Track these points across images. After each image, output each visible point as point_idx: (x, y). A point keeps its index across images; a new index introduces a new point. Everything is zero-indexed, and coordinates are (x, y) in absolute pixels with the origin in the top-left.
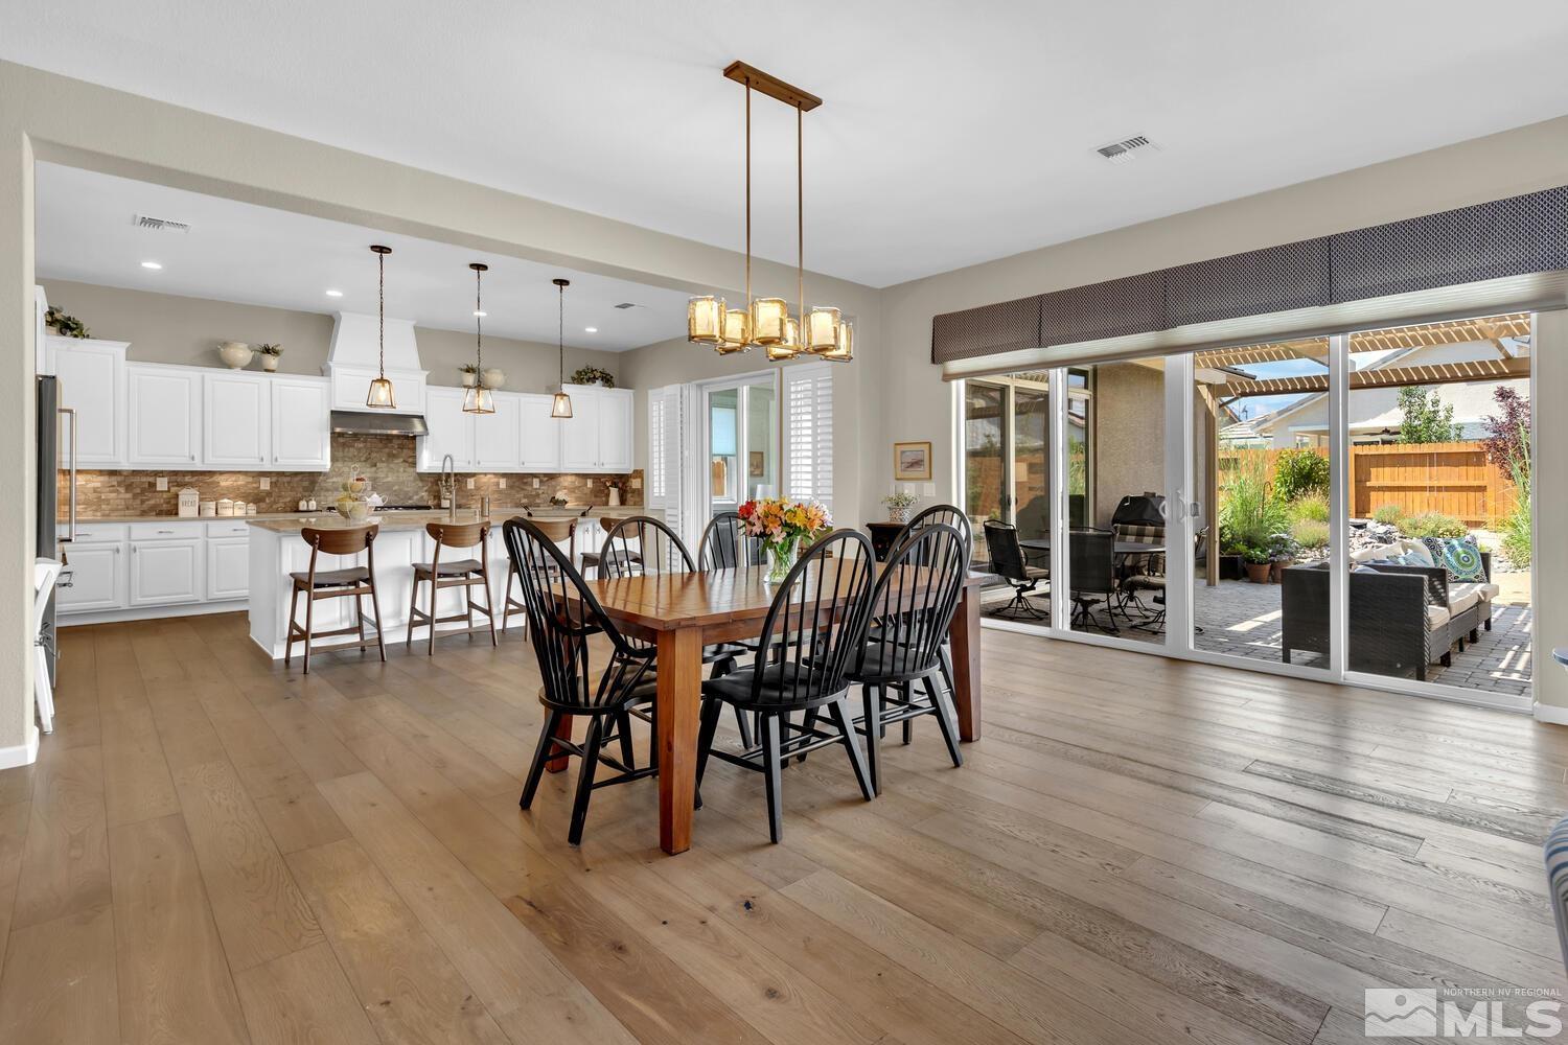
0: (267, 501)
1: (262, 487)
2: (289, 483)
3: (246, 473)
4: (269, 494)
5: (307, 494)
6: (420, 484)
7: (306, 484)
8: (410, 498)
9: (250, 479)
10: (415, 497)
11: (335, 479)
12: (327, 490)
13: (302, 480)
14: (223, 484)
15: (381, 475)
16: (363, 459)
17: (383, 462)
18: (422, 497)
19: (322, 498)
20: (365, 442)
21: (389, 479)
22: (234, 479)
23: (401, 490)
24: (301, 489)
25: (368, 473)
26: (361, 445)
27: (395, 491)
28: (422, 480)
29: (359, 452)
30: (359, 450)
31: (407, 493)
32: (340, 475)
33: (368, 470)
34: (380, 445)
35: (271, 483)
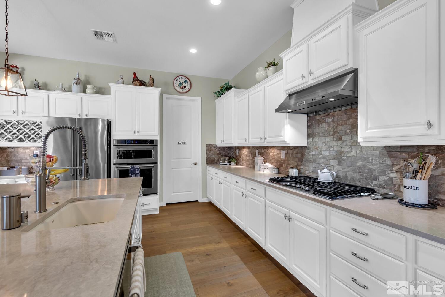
0: (284, 167)
1: (282, 158)
2: (292, 154)
3: (276, 147)
4: (284, 161)
5: (299, 163)
6: (389, 162)
7: (299, 155)
8: (376, 179)
9: (278, 152)
10: (382, 178)
11: (314, 153)
12: (310, 161)
13: (297, 153)
14: (271, 154)
15: (346, 149)
16: (332, 133)
17: (347, 134)
18: (391, 179)
19: (307, 167)
20: (333, 116)
21: (353, 153)
22: (273, 151)
23: (364, 166)
24: (297, 160)
25: (335, 146)
26: (330, 120)
27: (359, 168)
28: (391, 156)
29: (329, 127)
30: (329, 124)
31: (372, 171)
32: (317, 149)
33: (335, 144)
34: (345, 117)
35: (285, 154)
